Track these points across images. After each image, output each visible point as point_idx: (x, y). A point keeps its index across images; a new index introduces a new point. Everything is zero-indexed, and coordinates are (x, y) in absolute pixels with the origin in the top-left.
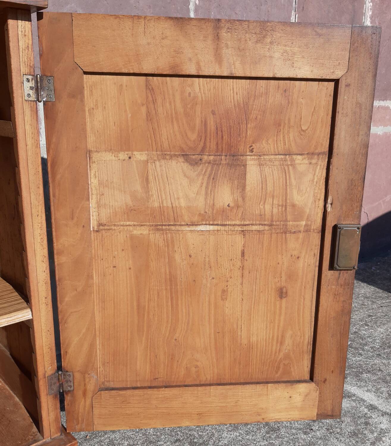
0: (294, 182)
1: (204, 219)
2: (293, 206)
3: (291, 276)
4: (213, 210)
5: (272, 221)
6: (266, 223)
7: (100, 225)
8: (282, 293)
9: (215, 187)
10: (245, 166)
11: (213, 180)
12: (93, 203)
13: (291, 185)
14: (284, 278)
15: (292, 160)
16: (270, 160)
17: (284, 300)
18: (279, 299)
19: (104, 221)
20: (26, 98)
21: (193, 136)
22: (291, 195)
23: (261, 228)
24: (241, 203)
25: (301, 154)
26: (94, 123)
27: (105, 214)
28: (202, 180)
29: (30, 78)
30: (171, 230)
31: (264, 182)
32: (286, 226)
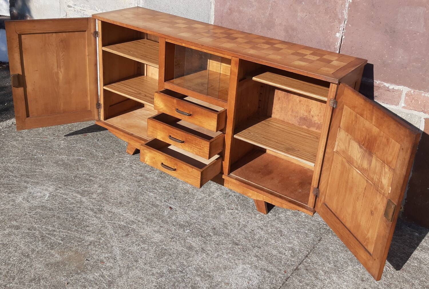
1: (358, 168)
2: (381, 182)
3: (376, 208)
4: (361, 166)
5: (375, 183)
6: (373, 182)
7: (337, 151)
8: (372, 213)
9: (363, 159)
10: (372, 157)
11: (364, 156)
12: (337, 143)
13: (382, 174)
14: (373, 208)
15: (385, 166)
16: (379, 161)
17: (372, 216)
18: (370, 214)
19: (338, 150)
20: (330, 104)
21: (362, 139)
22: (382, 177)
23: (372, 184)
24: (368, 170)
25: (388, 165)
26: (343, 119)
27: (339, 148)
28: (361, 154)
29: (332, 100)
30: (350, 165)
31: (376, 167)
32: (378, 188)
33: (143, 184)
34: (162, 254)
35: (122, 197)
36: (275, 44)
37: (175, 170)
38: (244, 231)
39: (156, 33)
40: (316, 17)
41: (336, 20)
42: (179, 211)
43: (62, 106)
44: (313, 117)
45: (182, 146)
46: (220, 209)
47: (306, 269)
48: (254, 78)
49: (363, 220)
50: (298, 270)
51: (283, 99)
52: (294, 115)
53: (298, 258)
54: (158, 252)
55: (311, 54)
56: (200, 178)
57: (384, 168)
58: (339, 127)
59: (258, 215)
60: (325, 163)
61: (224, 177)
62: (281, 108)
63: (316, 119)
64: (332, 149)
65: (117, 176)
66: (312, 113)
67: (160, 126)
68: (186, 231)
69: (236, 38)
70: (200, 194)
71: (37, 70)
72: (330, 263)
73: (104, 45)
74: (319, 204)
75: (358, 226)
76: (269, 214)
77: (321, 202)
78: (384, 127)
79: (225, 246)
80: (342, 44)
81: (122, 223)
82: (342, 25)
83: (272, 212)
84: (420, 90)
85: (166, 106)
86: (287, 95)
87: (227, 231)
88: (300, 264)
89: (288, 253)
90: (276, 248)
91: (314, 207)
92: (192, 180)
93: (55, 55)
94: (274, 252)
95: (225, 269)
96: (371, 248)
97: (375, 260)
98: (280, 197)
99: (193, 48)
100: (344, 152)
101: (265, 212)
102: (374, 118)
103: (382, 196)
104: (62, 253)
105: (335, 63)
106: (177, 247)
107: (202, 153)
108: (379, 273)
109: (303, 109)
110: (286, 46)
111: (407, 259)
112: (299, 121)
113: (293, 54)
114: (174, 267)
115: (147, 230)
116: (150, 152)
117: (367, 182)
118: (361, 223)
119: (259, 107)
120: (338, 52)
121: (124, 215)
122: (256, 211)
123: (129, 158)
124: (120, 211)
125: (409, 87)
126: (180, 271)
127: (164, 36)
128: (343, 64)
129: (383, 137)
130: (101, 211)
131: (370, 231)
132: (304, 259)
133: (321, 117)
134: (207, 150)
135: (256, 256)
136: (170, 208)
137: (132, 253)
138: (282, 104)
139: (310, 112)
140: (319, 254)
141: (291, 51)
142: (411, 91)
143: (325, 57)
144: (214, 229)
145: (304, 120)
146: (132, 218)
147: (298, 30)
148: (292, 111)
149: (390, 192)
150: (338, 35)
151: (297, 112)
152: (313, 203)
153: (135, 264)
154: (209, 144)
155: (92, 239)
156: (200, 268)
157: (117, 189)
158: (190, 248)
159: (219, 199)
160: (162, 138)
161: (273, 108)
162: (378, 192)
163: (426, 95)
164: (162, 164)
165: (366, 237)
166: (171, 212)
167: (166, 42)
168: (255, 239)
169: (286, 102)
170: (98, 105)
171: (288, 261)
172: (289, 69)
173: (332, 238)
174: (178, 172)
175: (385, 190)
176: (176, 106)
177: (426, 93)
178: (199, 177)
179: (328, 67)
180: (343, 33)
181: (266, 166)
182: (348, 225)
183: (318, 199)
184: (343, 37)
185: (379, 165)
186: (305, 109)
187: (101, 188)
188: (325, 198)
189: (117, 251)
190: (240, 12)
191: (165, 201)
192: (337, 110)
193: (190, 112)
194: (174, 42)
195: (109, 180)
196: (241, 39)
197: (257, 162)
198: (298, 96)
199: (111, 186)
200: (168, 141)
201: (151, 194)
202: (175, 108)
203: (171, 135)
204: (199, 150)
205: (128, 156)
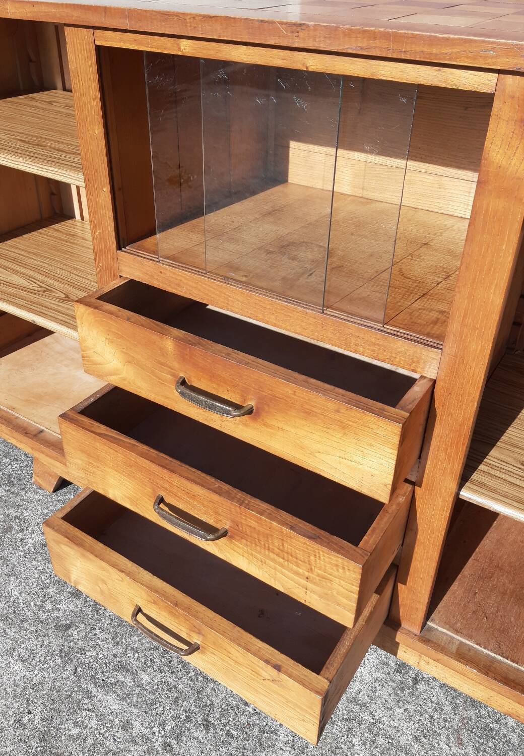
85: (130, 362)
107: (316, 597)
123: (39, 508)
134: (344, 592)
164: (140, 609)
176: (176, 364)
193: (244, 400)
202: (173, 375)
203: (163, 493)
204: (304, 582)
205: (37, 497)
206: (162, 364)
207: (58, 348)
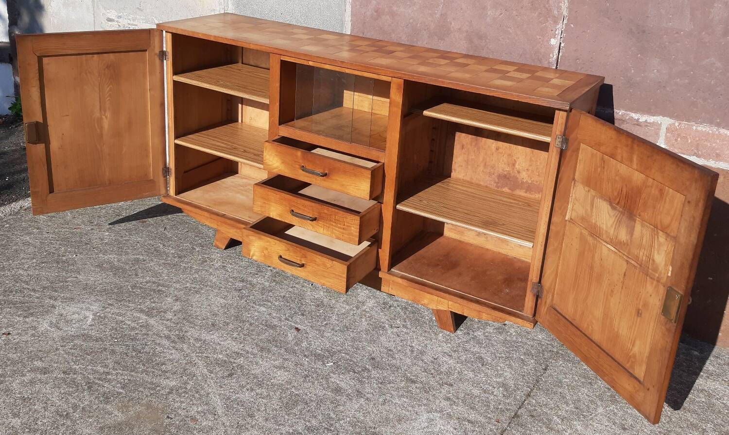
0: (656, 247)
1: (611, 242)
2: (653, 260)
3: (646, 305)
4: (616, 239)
5: (642, 263)
6: (639, 262)
7: (571, 219)
8: (639, 313)
9: (619, 226)
10: (635, 222)
11: (619, 222)
12: (570, 206)
13: (654, 247)
14: (641, 303)
15: (658, 233)
16: (647, 226)
17: (639, 318)
18: (636, 315)
19: (573, 218)
20: (556, 146)
21: (616, 194)
22: (654, 254)
23: (636, 264)
24: (629, 243)
25: (663, 231)
26: (580, 167)
27: (574, 214)
28: (615, 219)
29: (560, 137)
30: (596, 239)
31: (642, 237)
32: (648, 271)
33: (246, 294)
34: (291, 403)
35: (215, 315)
36: (457, 58)
37: (302, 266)
38: (423, 361)
39: (264, 47)
40: (517, 15)
41: (549, 19)
42: (312, 334)
43: (107, 174)
44: (519, 172)
45: (312, 225)
46: (378, 327)
47: (531, 415)
48: (426, 113)
49: (623, 327)
50: (518, 417)
51: (469, 146)
52: (488, 171)
53: (515, 398)
54: (285, 401)
55: (515, 71)
56: (345, 276)
57: (658, 237)
58: (574, 179)
59: (441, 335)
60: (550, 240)
61: (381, 275)
62: (467, 162)
63: (524, 176)
64: (563, 216)
65: (203, 282)
66: (517, 166)
67: (274, 195)
68: (327, 365)
69: (393, 52)
70: (341, 305)
71: (68, 115)
72: (567, 404)
73: (175, 73)
74: (543, 309)
75: (615, 337)
76: (458, 332)
77: (547, 306)
78: (653, 171)
79: (393, 385)
80: (560, 54)
81: (221, 356)
82: (560, 26)
83: (462, 329)
84: (688, 120)
85: (283, 162)
86: (476, 140)
87: (394, 361)
88: (520, 408)
89: (499, 392)
90: (476, 384)
91: (534, 315)
92: (331, 280)
93: (97, 89)
94: (476, 392)
95: (399, 421)
96: (640, 371)
97: (648, 389)
98: (477, 302)
99: (327, 67)
100: (583, 219)
101: (452, 329)
102: (635, 158)
103: (655, 282)
104: (124, 408)
105: (556, 81)
106: (315, 390)
107: (346, 236)
108: (656, 411)
109: (503, 161)
110: (473, 61)
111: (688, 392)
112: (497, 181)
113: (486, 71)
114: (314, 422)
115: (263, 366)
116: (260, 238)
117: (627, 263)
118: (620, 331)
119: (431, 162)
120: (554, 68)
121: (222, 343)
122: (436, 328)
123: (218, 255)
124: (214, 337)
125: (671, 117)
126: (326, 428)
127: (279, 52)
128: (569, 83)
129: (652, 187)
130: (182, 339)
131: (638, 343)
132: (525, 400)
133: (533, 171)
134: (355, 230)
135: (448, 399)
136: (297, 329)
137: (241, 403)
138: (468, 155)
139: (514, 165)
140: (547, 392)
141: (484, 68)
142: (674, 124)
143: (538, 74)
144: (373, 359)
145: (506, 178)
146: (236, 347)
147: (489, 38)
148: (485, 165)
149: (669, 275)
150: (554, 42)
151: (493, 167)
152: (532, 308)
153: (249, 419)
154: (359, 219)
155: (174, 383)
156: (358, 422)
157: (205, 302)
158: (338, 390)
159: (373, 313)
160: (278, 214)
161: (453, 162)
162: (648, 278)
163: (700, 128)
164: (281, 257)
165: (630, 354)
166: (299, 336)
167: (281, 60)
168: (441, 372)
169: (474, 152)
170: (166, 170)
171: (500, 404)
172: (489, 91)
173: (564, 365)
174: (309, 268)
175: (661, 273)
176: (301, 161)
177: (700, 126)
178: (344, 274)
179: (547, 87)
180: (561, 38)
181: (447, 256)
182: (596, 337)
183: (541, 301)
184: (562, 45)
185: (647, 233)
186: (505, 160)
187: (178, 303)
188: (552, 300)
189: (218, 403)
190: (393, 14)
191: (286, 319)
192: (569, 153)
193: (324, 171)
194: (295, 60)
195: (190, 290)
196: (401, 53)
197: (431, 250)
198: (494, 141)
199: (195, 299)
200: (289, 219)
201: (263, 309)
202: (299, 165)
203: (293, 209)
204: (341, 230)
205: (217, 251)
206: (295, 161)
207: (224, 185)
